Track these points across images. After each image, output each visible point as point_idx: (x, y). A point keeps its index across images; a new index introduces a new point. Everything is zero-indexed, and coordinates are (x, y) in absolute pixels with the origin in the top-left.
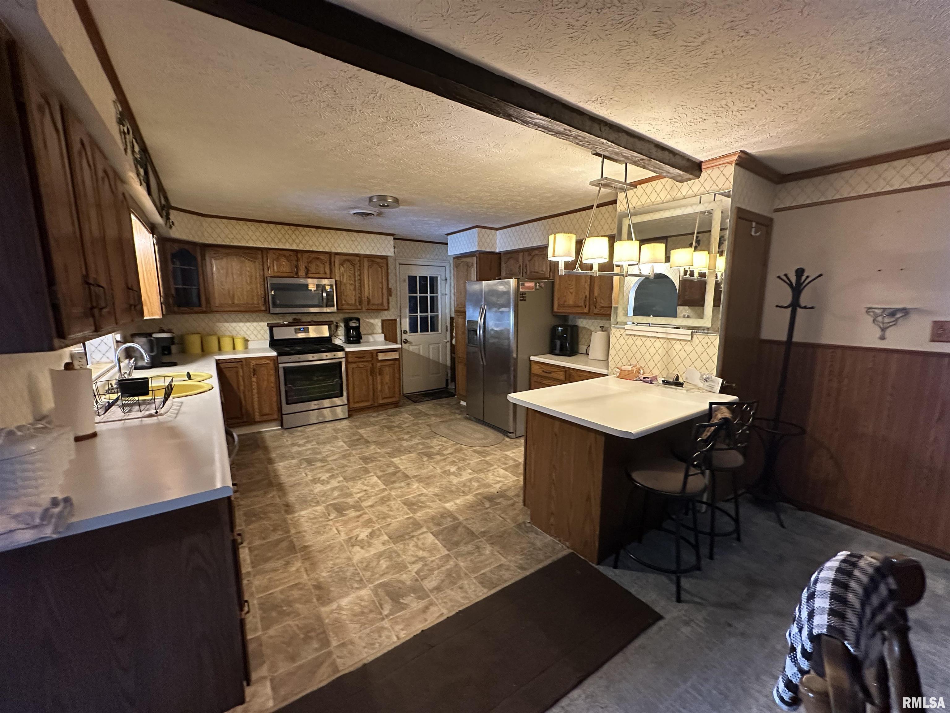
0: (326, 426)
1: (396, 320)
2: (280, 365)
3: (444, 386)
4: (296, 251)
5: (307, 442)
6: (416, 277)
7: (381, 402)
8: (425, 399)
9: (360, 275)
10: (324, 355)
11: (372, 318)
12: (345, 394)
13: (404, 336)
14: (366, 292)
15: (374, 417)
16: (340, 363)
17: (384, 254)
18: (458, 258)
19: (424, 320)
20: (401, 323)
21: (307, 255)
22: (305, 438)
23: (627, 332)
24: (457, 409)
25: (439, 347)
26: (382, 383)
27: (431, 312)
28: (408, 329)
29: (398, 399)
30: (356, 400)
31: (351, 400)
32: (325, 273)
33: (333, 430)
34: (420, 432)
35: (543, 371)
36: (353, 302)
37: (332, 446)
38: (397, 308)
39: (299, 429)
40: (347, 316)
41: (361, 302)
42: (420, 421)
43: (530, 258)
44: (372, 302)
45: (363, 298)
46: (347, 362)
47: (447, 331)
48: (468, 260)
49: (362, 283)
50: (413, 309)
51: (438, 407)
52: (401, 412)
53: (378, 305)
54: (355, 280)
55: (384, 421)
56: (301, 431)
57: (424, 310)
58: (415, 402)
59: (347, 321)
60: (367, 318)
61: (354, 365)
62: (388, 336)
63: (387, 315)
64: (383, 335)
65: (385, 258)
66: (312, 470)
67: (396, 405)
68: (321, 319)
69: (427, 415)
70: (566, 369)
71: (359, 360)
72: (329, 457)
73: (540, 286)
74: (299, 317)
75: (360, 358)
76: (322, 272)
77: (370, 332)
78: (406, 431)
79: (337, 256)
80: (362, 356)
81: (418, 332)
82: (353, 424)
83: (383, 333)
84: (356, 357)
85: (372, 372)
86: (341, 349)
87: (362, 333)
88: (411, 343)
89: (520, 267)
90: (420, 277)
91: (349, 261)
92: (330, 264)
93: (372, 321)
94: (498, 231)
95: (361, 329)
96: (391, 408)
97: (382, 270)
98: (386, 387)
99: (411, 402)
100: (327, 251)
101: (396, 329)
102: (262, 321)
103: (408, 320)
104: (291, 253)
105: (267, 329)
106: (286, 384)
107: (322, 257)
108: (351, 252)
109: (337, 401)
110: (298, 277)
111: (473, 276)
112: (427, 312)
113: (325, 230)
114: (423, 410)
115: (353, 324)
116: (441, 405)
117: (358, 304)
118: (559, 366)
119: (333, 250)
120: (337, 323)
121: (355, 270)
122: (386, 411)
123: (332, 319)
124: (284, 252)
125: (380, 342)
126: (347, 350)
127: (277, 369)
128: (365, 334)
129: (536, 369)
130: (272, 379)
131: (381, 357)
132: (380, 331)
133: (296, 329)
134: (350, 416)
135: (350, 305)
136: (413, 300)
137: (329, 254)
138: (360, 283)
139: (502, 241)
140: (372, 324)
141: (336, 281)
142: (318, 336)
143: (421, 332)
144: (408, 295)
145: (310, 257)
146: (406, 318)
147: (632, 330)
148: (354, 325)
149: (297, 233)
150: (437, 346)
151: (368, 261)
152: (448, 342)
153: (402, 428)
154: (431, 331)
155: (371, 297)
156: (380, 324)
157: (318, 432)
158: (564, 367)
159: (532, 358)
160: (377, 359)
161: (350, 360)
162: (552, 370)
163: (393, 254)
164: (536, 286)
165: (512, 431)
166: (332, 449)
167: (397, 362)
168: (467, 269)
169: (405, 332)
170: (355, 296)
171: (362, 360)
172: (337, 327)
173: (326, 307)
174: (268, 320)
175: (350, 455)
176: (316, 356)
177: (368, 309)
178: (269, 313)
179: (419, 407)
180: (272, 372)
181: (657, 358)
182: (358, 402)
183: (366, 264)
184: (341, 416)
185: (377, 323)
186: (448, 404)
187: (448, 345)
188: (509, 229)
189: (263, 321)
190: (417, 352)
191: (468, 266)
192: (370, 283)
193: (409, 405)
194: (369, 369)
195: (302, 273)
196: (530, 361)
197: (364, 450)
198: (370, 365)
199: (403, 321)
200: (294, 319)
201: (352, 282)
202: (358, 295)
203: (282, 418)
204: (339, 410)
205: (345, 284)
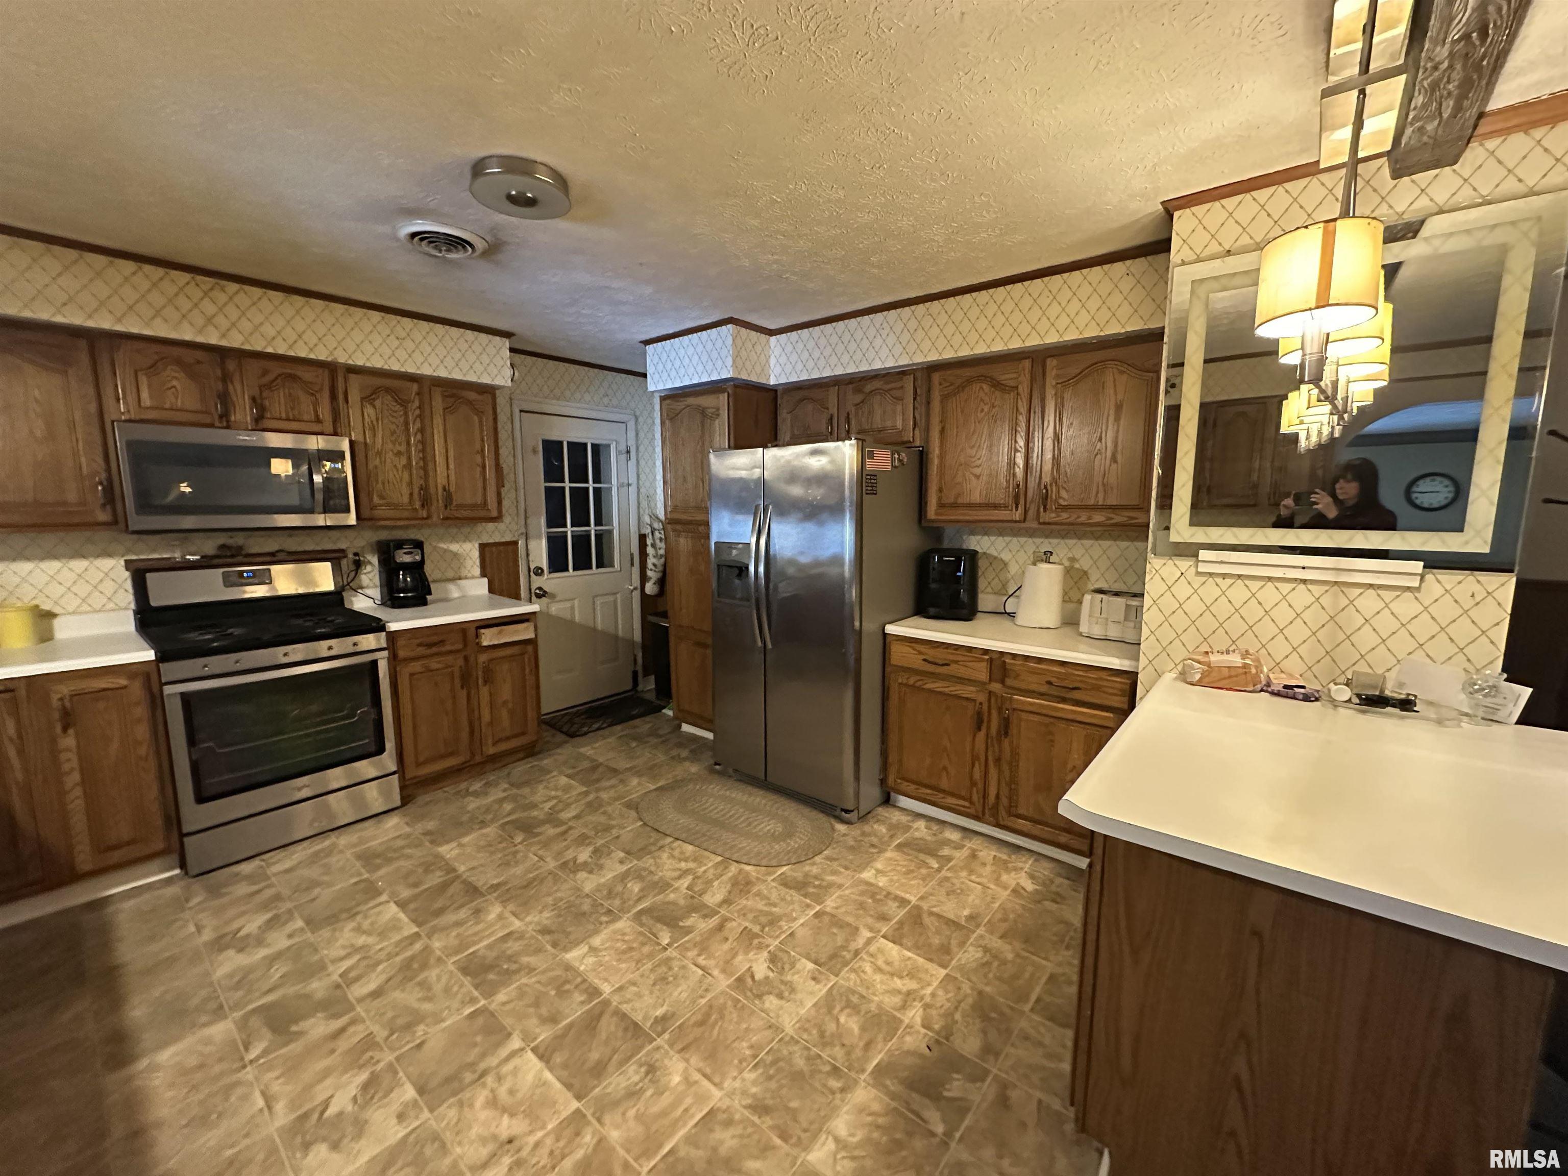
0: (334, 845)
1: (515, 543)
2: (168, 690)
3: (629, 686)
4: (221, 353)
5: (271, 924)
6: (561, 443)
7: (491, 750)
8: (596, 726)
9: (422, 430)
10: (322, 647)
11: (454, 539)
12: (390, 745)
13: (537, 582)
14: (439, 477)
15: (476, 794)
16: (375, 663)
17: (486, 380)
18: (673, 397)
19: (582, 542)
20: (527, 549)
21: (254, 367)
22: (265, 906)
23: (1202, 568)
24: (680, 745)
25: (615, 601)
26: (492, 705)
27: (596, 525)
28: (544, 564)
29: (534, 738)
30: (421, 759)
31: (409, 759)
32: (318, 421)
33: (359, 857)
34: (615, 832)
35: (925, 660)
36: (406, 499)
37: (359, 930)
38: (518, 514)
39: (246, 868)
40: (384, 535)
41: (426, 502)
42: (604, 796)
43: (858, 398)
44: (457, 499)
45: (432, 490)
46: (394, 659)
47: (632, 564)
48: (706, 401)
49: (429, 450)
50: (555, 518)
51: (634, 744)
52: (546, 771)
53: (473, 507)
54: (408, 443)
55: (508, 807)
56: (250, 878)
57: (581, 519)
58: (572, 735)
59: (386, 551)
60: (441, 539)
61: (416, 666)
62: (496, 583)
63: (494, 533)
64: (485, 580)
65: (489, 391)
66: (292, 1068)
67: (531, 751)
68: (310, 545)
69: (615, 771)
70: (995, 656)
71: (429, 652)
72: (350, 983)
73: (900, 460)
74: (238, 540)
75: (430, 645)
76: (309, 415)
77: (450, 574)
78: (575, 833)
79: (352, 377)
80: (435, 639)
81: (567, 570)
82: (420, 827)
83: (483, 575)
84: (419, 645)
85: (466, 678)
86: (374, 625)
87: (430, 579)
88: (553, 596)
89: (831, 419)
90: (568, 443)
91: (388, 390)
92: (333, 397)
93: (454, 547)
94: (773, 339)
95: (428, 568)
96: (519, 760)
97: (481, 422)
98: (504, 714)
99: (560, 737)
100: (322, 357)
101: (517, 566)
102: (107, 554)
103: (544, 542)
104: (199, 355)
105: (125, 576)
106: (192, 741)
107: (307, 375)
108: (396, 367)
109: (365, 768)
110: (228, 427)
111: (717, 438)
112: (588, 525)
113: (314, 301)
114: (601, 760)
115: (404, 557)
116: (638, 738)
117: (417, 505)
118: (970, 649)
119: (342, 358)
120: (356, 554)
121: (406, 414)
122: (506, 771)
123: (342, 545)
124: (176, 351)
125: (478, 597)
126: (393, 627)
127: (156, 701)
128: (434, 581)
129: (899, 655)
130: (142, 731)
131: (488, 638)
132: (477, 571)
133: (225, 576)
134: (406, 800)
135: (396, 506)
136: (554, 498)
137: (331, 368)
138: (423, 451)
139: (783, 359)
140: (455, 555)
141: (352, 443)
142: (301, 591)
143: (575, 569)
144: (543, 485)
145: (265, 373)
146: (539, 537)
147: (1222, 562)
148: (407, 559)
149: (222, 298)
150: (611, 598)
151: (445, 397)
152: (635, 589)
153: (562, 823)
154: (598, 567)
155: (452, 489)
156: (476, 554)
157: (306, 872)
158: (986, 652)
159: (891, 629)
160: (478, 644)
161: (402, 654)
162: (951, 657)
163: (509, 383)
164: (893, 460)
165: (851, 808)
166: (362, 940)
167: (530, 648)
168: (703, 423)
169: (539, 572)
170: (410, 484)
171: (434, 650)
172: (358, 565)
173: (325, 512)
174: (129, 551)
175: (424, 960)
176: (298, 651)
177: (446, 518)
178: (126, 529)
179: (587, 751)
180: (141, 711)
181: (1298, 632)
182: (427, 762)
183: (438, 403)
184: (378, 806)
185: (469, 552)
186: (653, 733)
187: (637, 595)
188: (805, 332)
189: (110, 555)
190: (568, 616)
191: (705, 416)
192: (451, 453)
193: (559, 745)
194: (456, 670)
195: (243, 412)
196: (885, 635)
197: (471, 929)
198: (460, 662)
199: (532, 544)
200: (223, 547)
201: (403, 448)
202: (418, 482)
203: (182, 845)
204: (371, 791)
205: (379, 453)
